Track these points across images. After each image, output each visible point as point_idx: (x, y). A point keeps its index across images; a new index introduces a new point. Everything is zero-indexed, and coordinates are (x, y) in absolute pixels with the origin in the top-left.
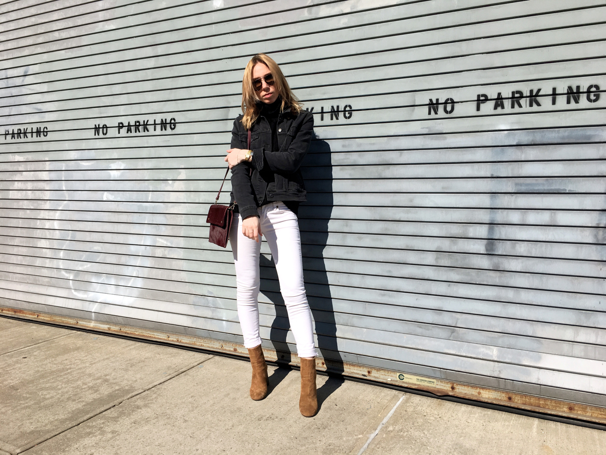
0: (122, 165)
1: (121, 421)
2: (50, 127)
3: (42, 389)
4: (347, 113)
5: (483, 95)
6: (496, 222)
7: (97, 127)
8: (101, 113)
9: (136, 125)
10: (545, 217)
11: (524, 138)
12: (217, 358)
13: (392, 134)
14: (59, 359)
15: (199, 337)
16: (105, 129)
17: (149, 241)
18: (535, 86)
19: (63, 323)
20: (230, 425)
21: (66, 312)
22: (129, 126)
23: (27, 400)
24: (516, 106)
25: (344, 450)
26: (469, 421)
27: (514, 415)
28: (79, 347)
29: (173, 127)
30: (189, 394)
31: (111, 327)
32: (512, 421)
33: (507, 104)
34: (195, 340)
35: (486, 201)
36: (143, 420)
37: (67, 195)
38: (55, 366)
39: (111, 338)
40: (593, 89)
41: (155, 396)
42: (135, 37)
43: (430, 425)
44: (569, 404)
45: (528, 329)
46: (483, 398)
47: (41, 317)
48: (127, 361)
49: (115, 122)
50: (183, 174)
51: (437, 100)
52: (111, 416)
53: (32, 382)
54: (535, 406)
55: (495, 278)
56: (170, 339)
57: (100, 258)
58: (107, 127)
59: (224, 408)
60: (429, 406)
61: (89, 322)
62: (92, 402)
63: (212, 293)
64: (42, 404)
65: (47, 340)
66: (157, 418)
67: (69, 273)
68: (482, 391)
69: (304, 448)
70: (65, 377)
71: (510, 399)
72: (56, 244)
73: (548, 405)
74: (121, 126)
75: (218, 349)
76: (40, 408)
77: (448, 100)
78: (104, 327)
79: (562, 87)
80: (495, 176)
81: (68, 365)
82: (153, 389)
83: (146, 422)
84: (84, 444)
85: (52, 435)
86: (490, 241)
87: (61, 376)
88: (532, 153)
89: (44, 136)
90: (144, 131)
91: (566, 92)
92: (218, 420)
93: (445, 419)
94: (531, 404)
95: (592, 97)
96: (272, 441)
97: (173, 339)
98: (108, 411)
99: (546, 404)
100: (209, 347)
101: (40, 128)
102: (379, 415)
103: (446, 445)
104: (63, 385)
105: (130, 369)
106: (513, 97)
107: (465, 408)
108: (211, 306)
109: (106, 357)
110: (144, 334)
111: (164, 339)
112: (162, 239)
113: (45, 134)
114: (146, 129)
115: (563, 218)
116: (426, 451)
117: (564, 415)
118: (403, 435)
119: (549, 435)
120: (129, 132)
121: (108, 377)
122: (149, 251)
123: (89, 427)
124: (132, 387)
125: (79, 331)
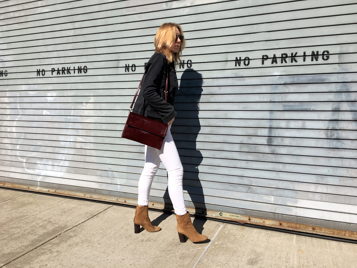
0: (54, 94)
1: (62, 245)
2: (9, 70)
3: (12, 228)
4: (189, 64)
5: (266, 56)
6: (273, 127)
7: (39, 71)
8: (41, 63)
9: (62, 70)
10: (299, 124)
11: (288, 80)
12: (115, 206)
13: (215, 77)
14: (20, 210)
15: (103, 195)
16: (43, 72)
17: (72, 139)
18: (294, 51)
19: (20, 188)
20: (126, 245)
21: (21, 181)
22: (58, 70)
23: (3, 235)
24: (284, 62)
25: (192, 256)
26: (259, 238)
27: (283, 233)
28: (31, 202)
29: (85, 71)
30: (100, 228)
31: (50, 190)
32: (282, 237)
33: (279, 60)
34: (101, 196)
35: (267, 115)
36: (75, 244)
37: (20, 112)
38: (18, 214)
39: (50, 197)
40: (326, 53)
41: (80, 230)
42: (61, 17)
43: (238, 240)
44: (312, 226)
45: (290, 186)
46: (266, 224)
47: (6, 185)
48: (61, 210)
49: (50, 68)
50: (92, 100)
51: (240, 58)
52: (55, 242)
53: (5, 224)
54: (294, 228)
55: (272, 158)
56: (86, 196)
57: (42, 149)
58: (45, 71)
59: (121, 236)
60: (237, 230)
61: (36, 187)
62: (43, 235)
63: (111, 169)
64: (13, 237)
65: (11, 198)
66: (83, 242)
67: (23, 158)
68: (265, 221)
69: (169, 256)
70: (25, 220)
71: (281, 224)
72: (14, 141)
73: (301, 227)
74: (53, 70)
75: (115, 201)
76: (12, 239)
77: (246, 58)
78: (45, 190)
79: (309, 52)
80: (272, 101)
81: (26, 213)
82: (78, 226)
83: (76, 245)
84: (41, 259)
85: (21, 255)
86: (270, 137)
87: (22, 220)
88: (292, 89)
89: (5, 76)
90: (68, 74)
91: (311, 54)
92: (119, 242)
93: (246, 236)
94: (292, 227)
95: (325, 58)
96: (151, 253)
97: (88, 196)
98: (53, 239)
99: (300, 227)
100: (110, 200)
101: (3, 71)
102: (210, 236)
103: (247, 251)
104: (24, 225)
105: (64, 214)
106: (282, 57)
107: (256, 230)
108: (111, 176)
109: (48, 208)
110: (70, 194)
111: (83, 196)
112: (80, 137)
113: (6, 75)
114: (69, 72)
115: (309, 125)
116: (237, 255)
117: (310, 232)
118: (223, 247)
119: (302, 244)
120: (59, 74)
121: (51, 220)
122: (72, 145)
123: (43, 249)
124: (66, 225)
125: (30, 193)
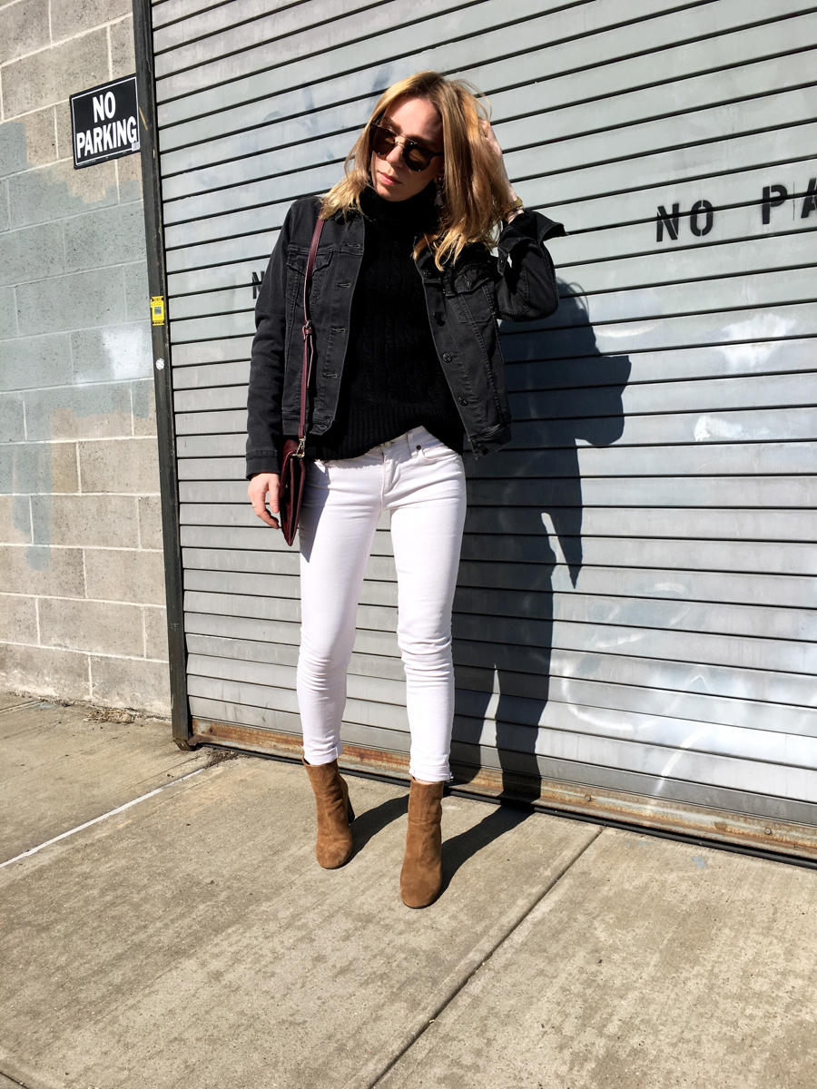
0: (780, 324)
7: (669, 212)
8: (685, 167)
16: (702, 217)
22: (812, 193)
31: (729, 822)
49: (749, 187)
57: (683, 615)
58: (709, 210)
61: (638, 802)
67: (560, 657)
74: (772, 199)
78: (703, 822)
125: (607, 826)
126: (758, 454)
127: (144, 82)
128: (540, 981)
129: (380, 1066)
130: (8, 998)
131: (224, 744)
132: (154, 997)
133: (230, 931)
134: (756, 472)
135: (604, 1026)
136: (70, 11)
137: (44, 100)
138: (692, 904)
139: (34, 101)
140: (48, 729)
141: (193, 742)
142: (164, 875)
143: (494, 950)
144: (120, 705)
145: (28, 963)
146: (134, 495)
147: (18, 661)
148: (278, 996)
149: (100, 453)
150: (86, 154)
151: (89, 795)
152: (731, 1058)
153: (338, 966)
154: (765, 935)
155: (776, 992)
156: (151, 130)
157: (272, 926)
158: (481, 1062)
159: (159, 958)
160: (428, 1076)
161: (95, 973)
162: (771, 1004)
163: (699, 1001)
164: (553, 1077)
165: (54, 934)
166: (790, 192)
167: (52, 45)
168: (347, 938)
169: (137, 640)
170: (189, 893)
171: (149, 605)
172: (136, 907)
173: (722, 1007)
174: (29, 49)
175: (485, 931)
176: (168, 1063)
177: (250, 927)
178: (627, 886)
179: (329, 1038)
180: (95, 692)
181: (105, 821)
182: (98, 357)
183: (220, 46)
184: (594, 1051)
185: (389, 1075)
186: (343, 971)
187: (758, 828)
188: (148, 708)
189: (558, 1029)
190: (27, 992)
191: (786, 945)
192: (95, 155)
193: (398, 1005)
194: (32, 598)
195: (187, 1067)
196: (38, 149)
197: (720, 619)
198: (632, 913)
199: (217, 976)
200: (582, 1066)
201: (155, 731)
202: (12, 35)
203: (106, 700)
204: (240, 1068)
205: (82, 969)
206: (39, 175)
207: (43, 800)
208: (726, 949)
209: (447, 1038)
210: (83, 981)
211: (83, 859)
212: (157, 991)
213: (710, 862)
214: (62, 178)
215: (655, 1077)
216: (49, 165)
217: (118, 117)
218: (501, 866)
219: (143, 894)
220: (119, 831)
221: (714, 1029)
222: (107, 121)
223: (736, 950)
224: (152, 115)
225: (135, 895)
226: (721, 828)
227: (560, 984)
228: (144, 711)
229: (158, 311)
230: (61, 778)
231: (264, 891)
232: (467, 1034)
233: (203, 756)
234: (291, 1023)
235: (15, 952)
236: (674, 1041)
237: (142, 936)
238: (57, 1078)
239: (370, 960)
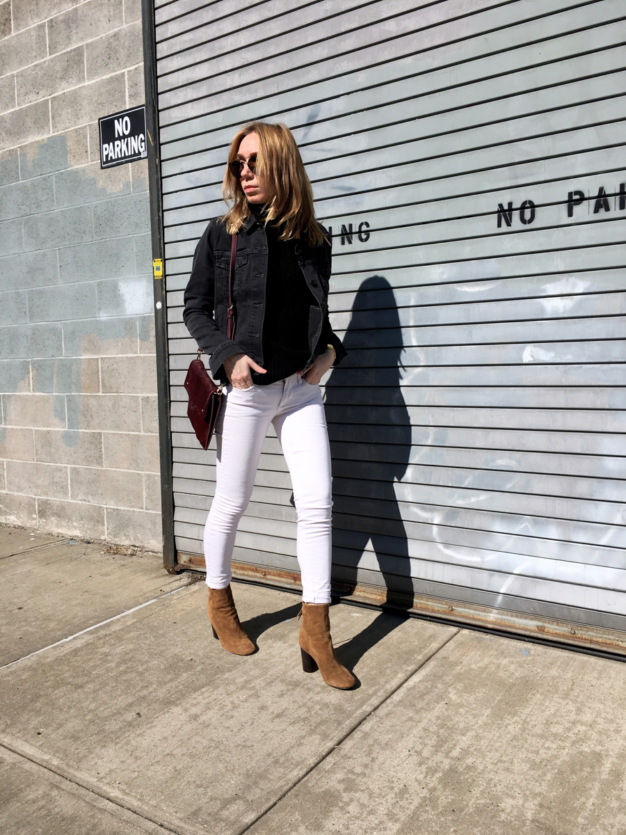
0: (580, 284)
2: (375, 221)
7: (506, 208)
8: (517, 178)
16: (528, 211)
22: (602, 196)
31: (546, 625)
49: (559, 192)
58: (533, 207)
61: (484, 611)
67: (431, 511)
74: (575, 200)
78: (528, 625)
89: (361, 240)
101: (351, 226)
113: (364, 236)
120: (602, 210)
125: (463, 628)
126: (565, 372)
127: (151, 112)
128: (410, 724)
129: (301, 772)
130: (58, 729)
131: (199, 570)
132: (153, 729)
133: (203, 690)
134: (564, 384)
135: (450, 752)
136: (100, 61)
137: (81, 120)
138: (517, 678)
139: (73, 122)
140: (76, 559)
141: (178, 568)
142: (159, 654)
143: (380, 705)
144: (127, 543)
145: (70, 708)
146: (138, 395)
147: (55, 511)
148: (235, 730)
149: (115, 366)
150: (109, 159)
151: (106, 603)
152: (532, 772)
153: (275, 712)
154: (563, 698)
155: (567, 734)
156: (156, 145)
157: (232, 688)
158: (367, 772)
159: (157, 706)
160: (333, 779)
161: (114, 715)
162: (562, 741)
163: (515, 738)
164: (413, 781)
165: (86, 690)
166: (586, 196)
167: (87, 83)
168: (281, 695)
169: (139, 497)
170: (175, 666)
171: (148, 473)
172: (141, 674)
173: (529, 742)
174: (71, 85)
175: (375, 693)
176: (164, 768)
177: (217, 688)
178: (473, 666)
179: (269, 755)
180: (109, 534)
181: (118, 620)
182: (116, 299)
183: (203, 89)
184: (442, 766)
185: (307, 778)
186: (278, 716)
187: (566, 629)
188: (146, 545)
189: (419, 753)
190: (70, 725)
191: (577, 705)
192: (115, 160)
193: (314, 736)
194: (66, 467)
195: (176, 771)
196: (76, 155)
197: (539, 485)
198: (475, 684)
199: (195, 717)
200: (433, 775)
201: (150, 561)
202: (59, 75)
203: (116, 539)
204: (210, 772)
205: (106, 711)
206: (76, 172)
207: (76, 605)
208: (536, 707)
209: (346, 757)
210: (106, 719)
211: (104, 644)
212: (156, 726)
213: (532, 652)
214: (92, 175)
215: (481, 782)
216: (83, 166)
217: (133, 134)
218: (388, 652)
219: (145, 666)
220: (127, 626)
221: (522, 755)
222: (125, 137)
223: (543, 708)
224: (156, 135)
225: (140, 667)
226: (541, 629)
227: (423, 726)
228: (143, 547)
229: (158, 269)
230: (86, 591)
231: (227, 666)
232: (359, 755)
233: (185, 578)
234: (244, 746)
235: (61, 700)
236: (495, 761)
237: (145, 692)
238: (92, 776)
239: (297, 709)
